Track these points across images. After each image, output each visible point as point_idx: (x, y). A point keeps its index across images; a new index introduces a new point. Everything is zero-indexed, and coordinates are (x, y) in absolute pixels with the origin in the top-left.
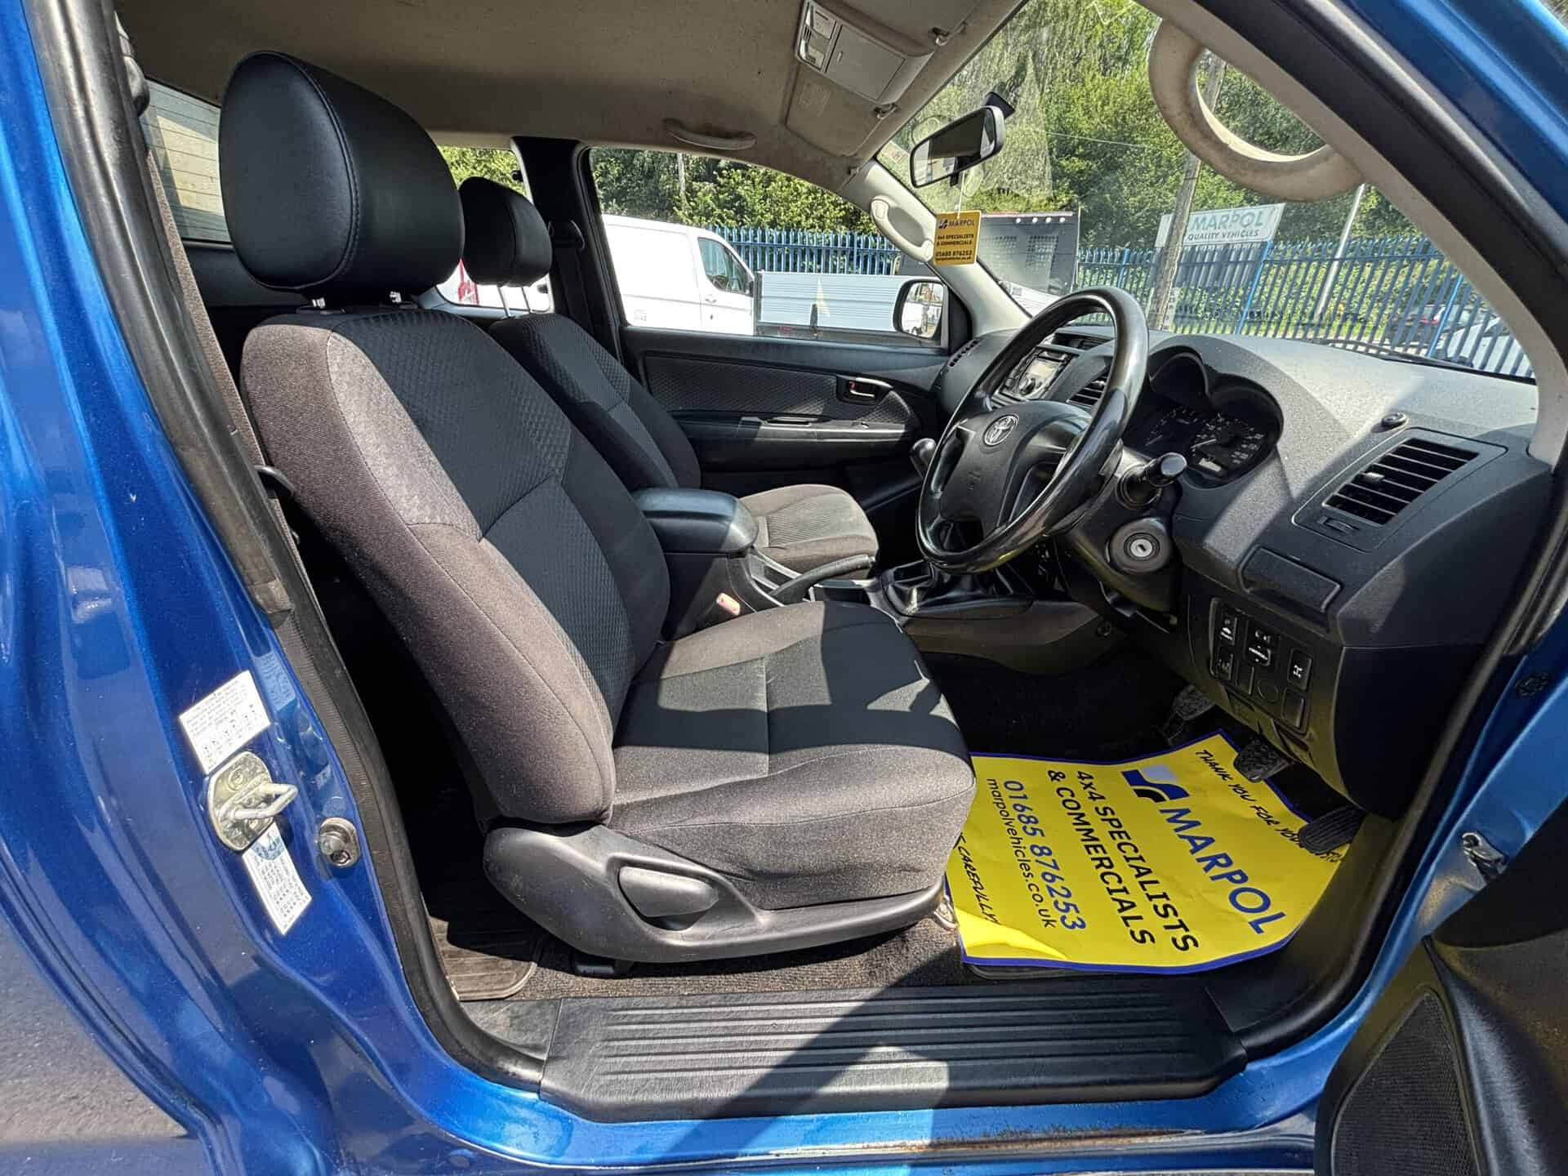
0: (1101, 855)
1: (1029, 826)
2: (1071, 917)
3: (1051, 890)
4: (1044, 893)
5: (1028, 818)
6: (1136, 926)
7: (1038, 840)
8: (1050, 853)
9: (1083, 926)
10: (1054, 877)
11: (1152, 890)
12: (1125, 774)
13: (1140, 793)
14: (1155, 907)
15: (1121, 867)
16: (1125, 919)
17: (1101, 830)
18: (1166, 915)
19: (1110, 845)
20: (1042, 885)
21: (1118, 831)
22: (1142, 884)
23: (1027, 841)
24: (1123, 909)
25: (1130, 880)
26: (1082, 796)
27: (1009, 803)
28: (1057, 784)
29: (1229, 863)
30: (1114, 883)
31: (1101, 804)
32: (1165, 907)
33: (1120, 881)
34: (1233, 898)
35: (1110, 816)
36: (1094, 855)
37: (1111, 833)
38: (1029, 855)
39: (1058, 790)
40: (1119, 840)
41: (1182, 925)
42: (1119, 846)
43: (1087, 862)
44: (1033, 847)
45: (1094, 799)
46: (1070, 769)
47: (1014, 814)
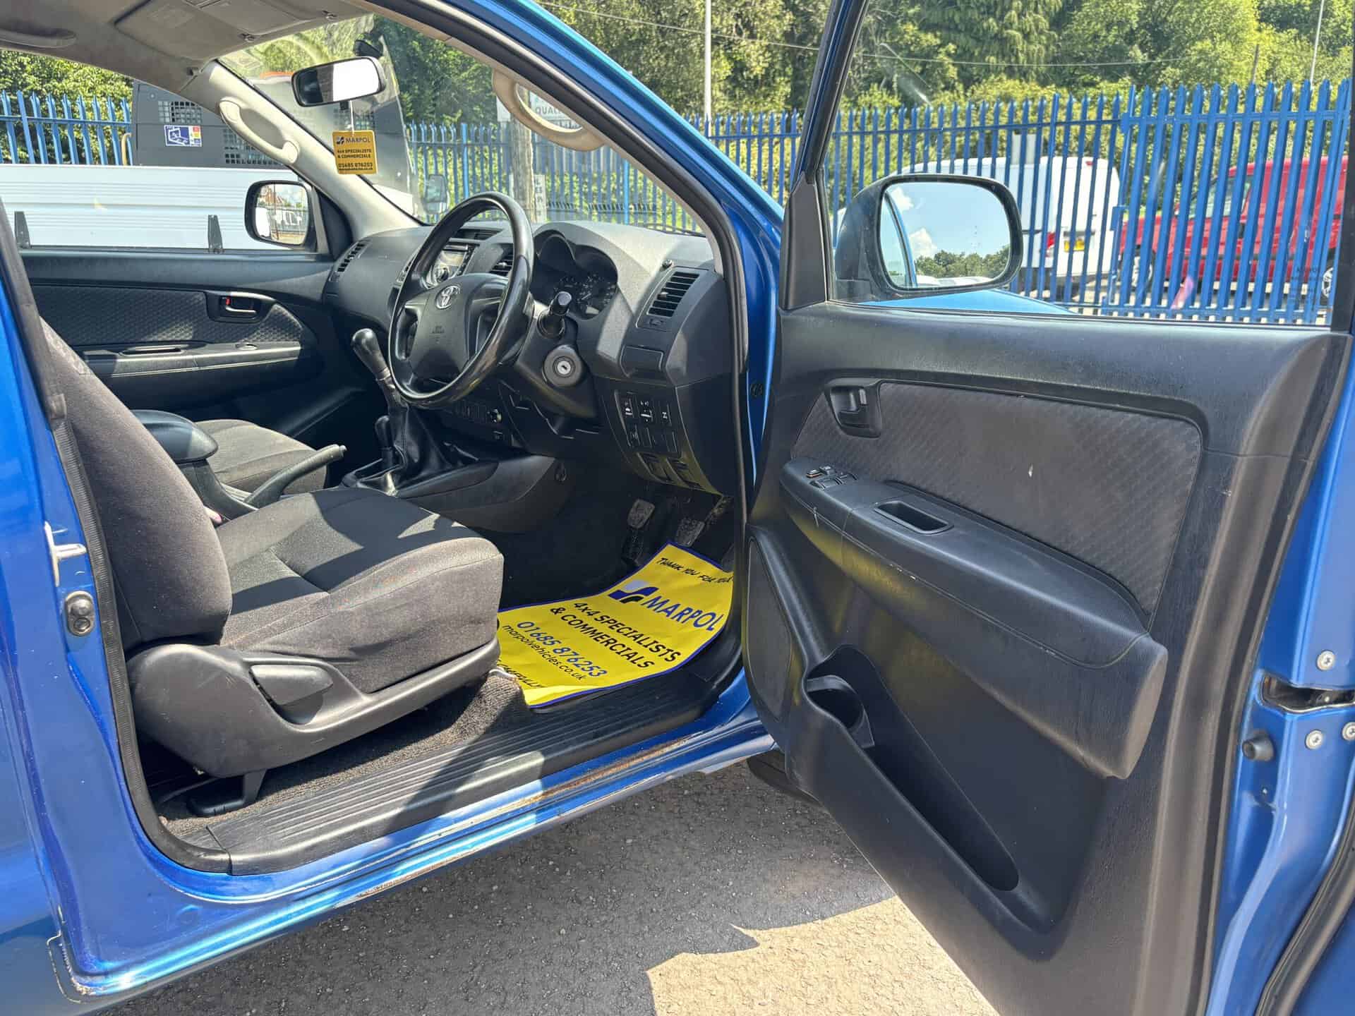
0: (607, 638)
1: (547, 642)
2: (595, 671)
3: (577, 665)
4: (575, 668)
5: (546, 638)
6: (641, 662)
7: (557, 646)
8: (569, 650)
9: (605, 672)
10: (576, 660)
11: (645, 643)
12: (610, 595)
13: (624, 602)
14: (651, 649)
15: (621, 639)
16: (633, 662)
17: (603, 628)
18: (658, 650)
19: (613, 634)
20: (570, 665)
21: (614, 624)
22: (639, 642)
23: (549, 649)
24: (630, 658)
25: (629, 642)
26: (581, 615)
27: (527, 635)
28: (560, 615)
29: (690, 610)
30: (619, 649)
31: (598, 616)
32: (657, 647)
33: (624, 646)
34: (696, 624)
35: (606, 619)
36: (601, 640)
37: (611, 627)
38: (553, 654)
39: (563, 618)
40: (617, 629)
41: (669, 650)
42: (618, 631)
43: (599, 646)
44: (554, 651)
45: (589, 614)
46: (569, 605)
47: (531, 639)
